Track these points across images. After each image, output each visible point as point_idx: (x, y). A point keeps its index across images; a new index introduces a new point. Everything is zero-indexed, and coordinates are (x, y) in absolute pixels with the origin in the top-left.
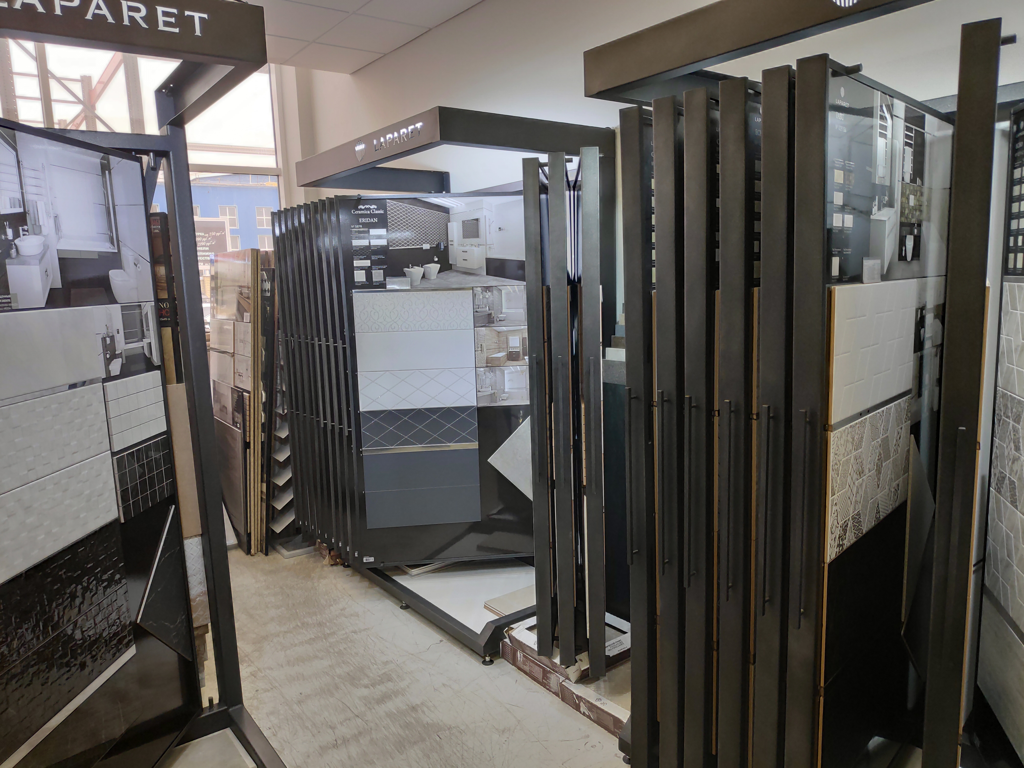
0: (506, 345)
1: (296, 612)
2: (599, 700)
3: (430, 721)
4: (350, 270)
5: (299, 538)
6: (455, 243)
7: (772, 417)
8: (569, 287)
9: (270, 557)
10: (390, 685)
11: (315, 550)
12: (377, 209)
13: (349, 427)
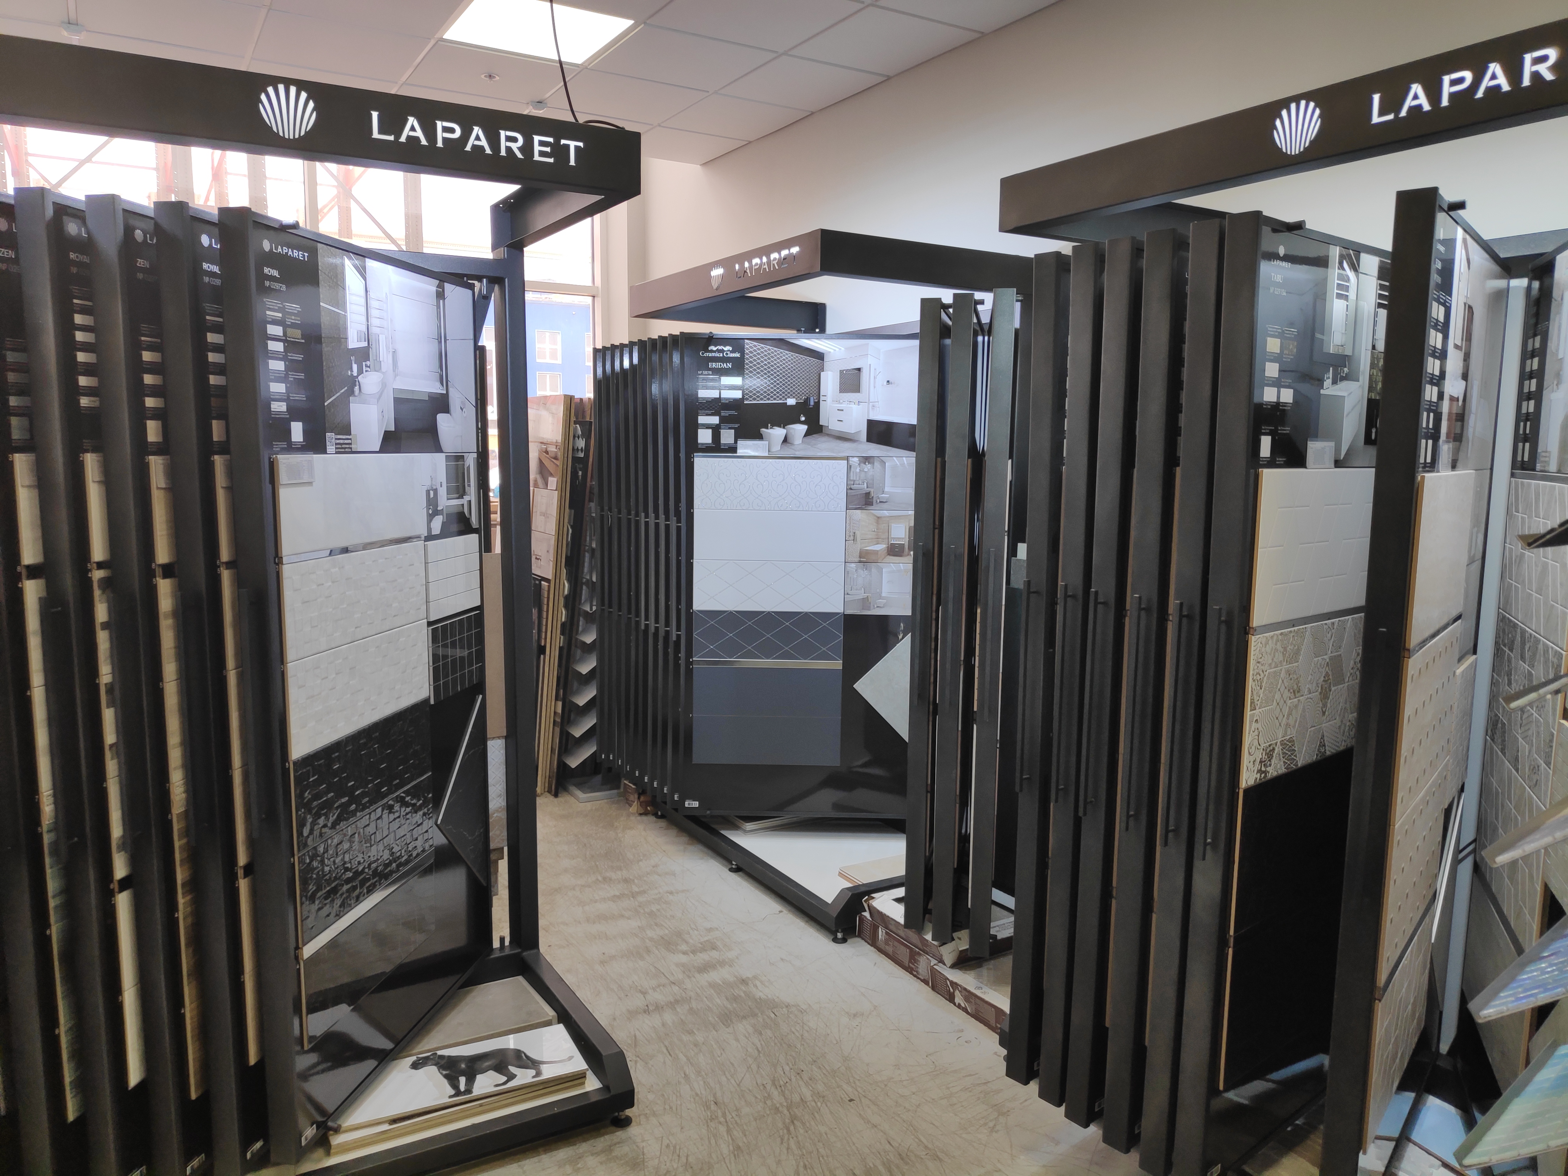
0: (887, 534)
1: (597, 866)
2: (980, 988)
3: (763, 997)
4: (693, 428)
5: (598, 778)
6: (829, 399)
7: (1187, 616)
8: (970, 460)
9: (560, 799)
10: (714, 954)
11: (619, 795)
12: (731, 352)
13: (678, 629)
